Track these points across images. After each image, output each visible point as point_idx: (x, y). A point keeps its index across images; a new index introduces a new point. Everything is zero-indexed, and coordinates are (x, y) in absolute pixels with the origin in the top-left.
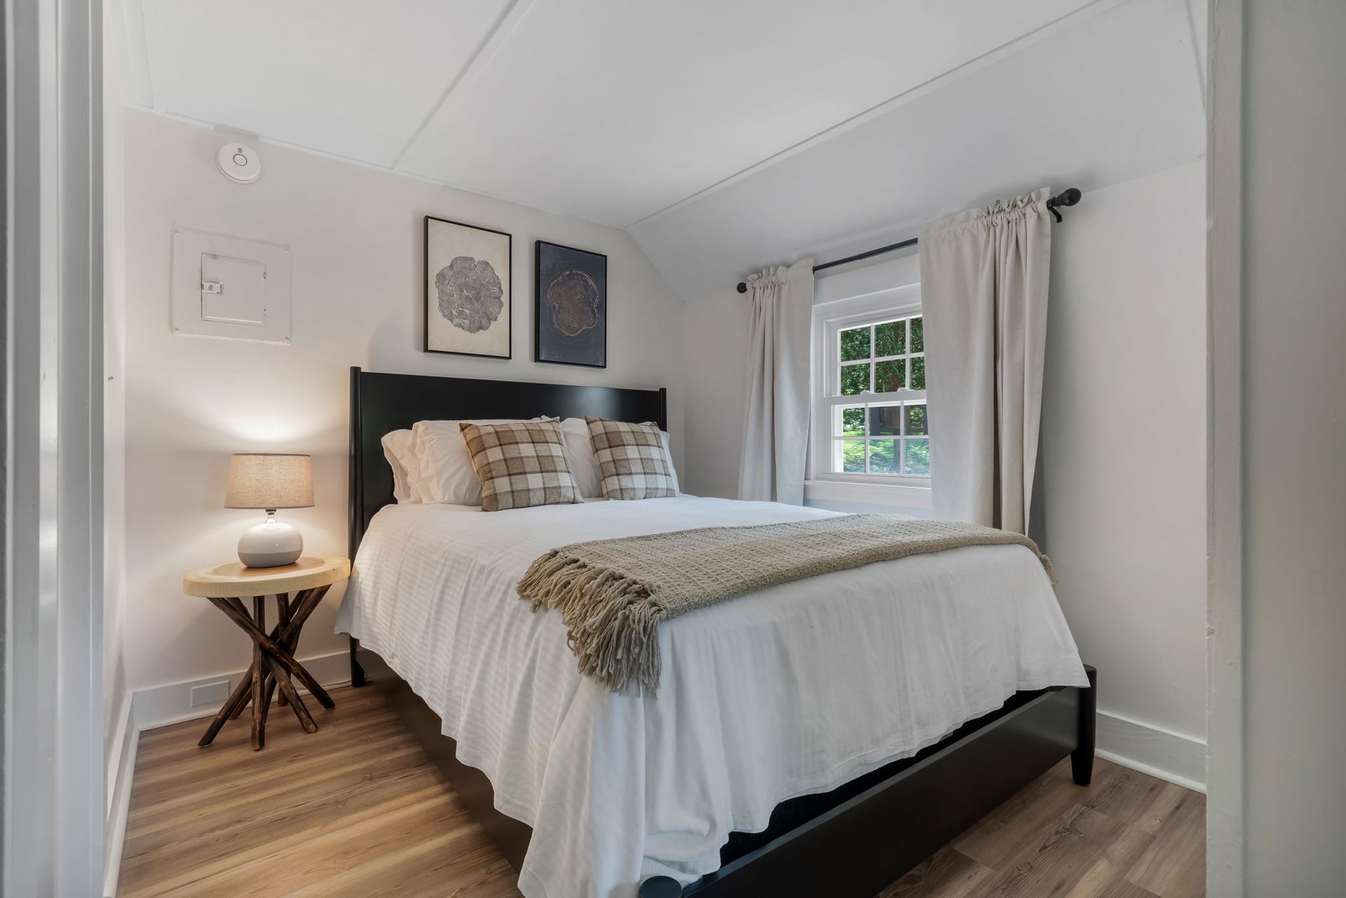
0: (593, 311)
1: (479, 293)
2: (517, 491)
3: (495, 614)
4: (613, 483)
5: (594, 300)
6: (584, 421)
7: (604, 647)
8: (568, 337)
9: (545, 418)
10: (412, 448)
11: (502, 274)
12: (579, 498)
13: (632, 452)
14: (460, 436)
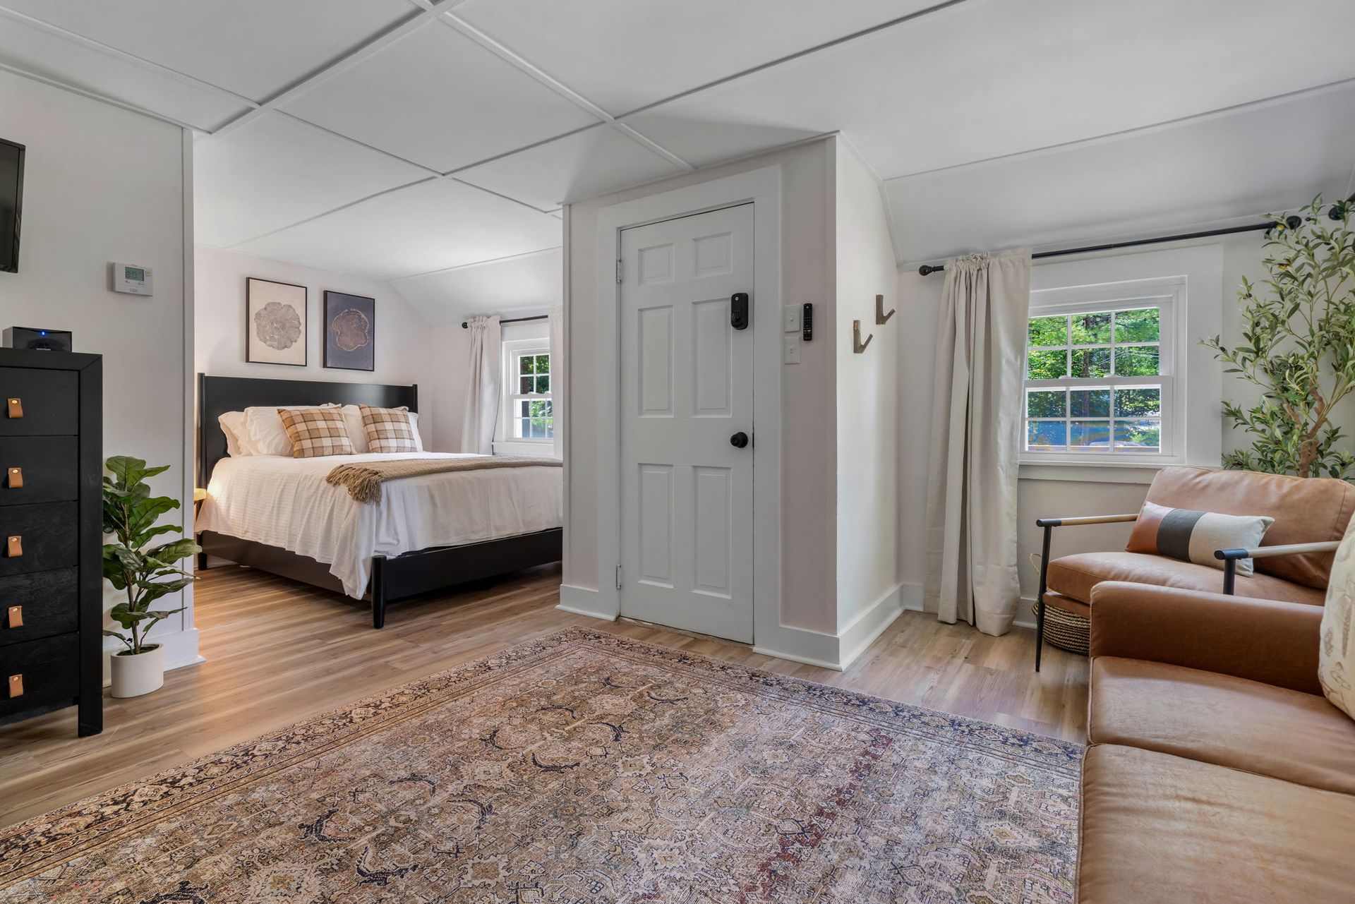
0: (365, 335)
1: (285, 325)
2: (316, 447)
3: (314, 492)
4: (376, 444)
5: (365, 328)
6: (357, 407)
7: (361, 490)
8: (347, 352)
9: (331, 405)
10: (244, 424)
11: (300, 311)
12: (354, 451)
13: (389, 426)
14: (278, 417)
